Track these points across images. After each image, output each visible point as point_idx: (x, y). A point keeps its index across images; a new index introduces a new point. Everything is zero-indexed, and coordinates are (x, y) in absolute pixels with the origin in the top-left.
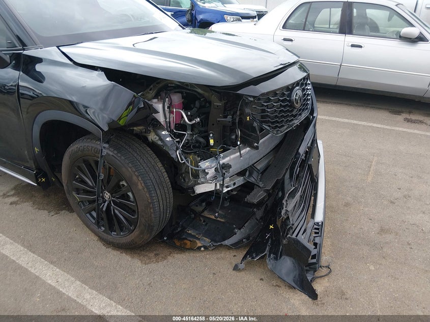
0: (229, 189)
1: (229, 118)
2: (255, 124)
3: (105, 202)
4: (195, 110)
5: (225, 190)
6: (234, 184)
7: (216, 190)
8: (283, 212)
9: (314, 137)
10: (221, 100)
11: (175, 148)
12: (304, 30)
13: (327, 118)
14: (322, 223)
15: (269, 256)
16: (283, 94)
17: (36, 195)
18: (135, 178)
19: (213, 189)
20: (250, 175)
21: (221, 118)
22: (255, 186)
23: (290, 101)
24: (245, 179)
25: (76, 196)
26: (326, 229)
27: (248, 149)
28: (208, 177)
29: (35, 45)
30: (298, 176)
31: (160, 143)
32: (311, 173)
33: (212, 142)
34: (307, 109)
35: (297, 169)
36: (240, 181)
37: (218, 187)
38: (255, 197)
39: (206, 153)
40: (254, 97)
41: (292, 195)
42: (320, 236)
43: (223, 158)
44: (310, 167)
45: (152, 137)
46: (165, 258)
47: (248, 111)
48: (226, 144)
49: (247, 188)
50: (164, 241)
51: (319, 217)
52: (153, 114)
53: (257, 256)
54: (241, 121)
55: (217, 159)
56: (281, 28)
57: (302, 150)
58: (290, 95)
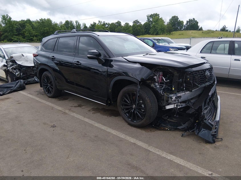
0: (180, 107)
1: (181, 80)
2: (191, 81)
3: (132, 109)
4: (167, 77)
5: (179, 107)
6: (182, 106)
7: (174, 108)
8: (202, 113)
9: (215, 90)
10: (178, 73)
11: (160, 89)
12: (211, 53)
13: (224, 92)
14: (219, 121)
15: (196, 130)
16: (202, 73)
17: (101, 111)
18: (146, 98)
19: (173, 107)
20: (188, 103)
21: (177, 80)
22: (190, 108)
23: (204, 75)
24: (186, 104)
25: (122, 107)
26: (221, 122)
27: (188, 92)
28: (173, 99)
29: (114, 56)
30: (208, 103)
31: (155, 87)
32: (214, 104)
33: (173, 89)
34: (212, 80)
35: (208, 100)
36: (184, 105)
37: (175, 107)
38: (190, 111)
39: (172, 92)
40: (191, 72)
41: (206, 109)
42: (218, 125)
43: (178, 94)
44: (213, 101)
45: (152, 85)
46: (154, 131)
47: (188, 77)
48: (179, 90)
49: (187, 108)
50: (153, 127)
51: (218, 119)
52: (154, 77)
53: (191, 130)
54: (185, 81)
55: (176, 94)
56: (199, 52)
57: (210, 94)
58: (204, 73)
